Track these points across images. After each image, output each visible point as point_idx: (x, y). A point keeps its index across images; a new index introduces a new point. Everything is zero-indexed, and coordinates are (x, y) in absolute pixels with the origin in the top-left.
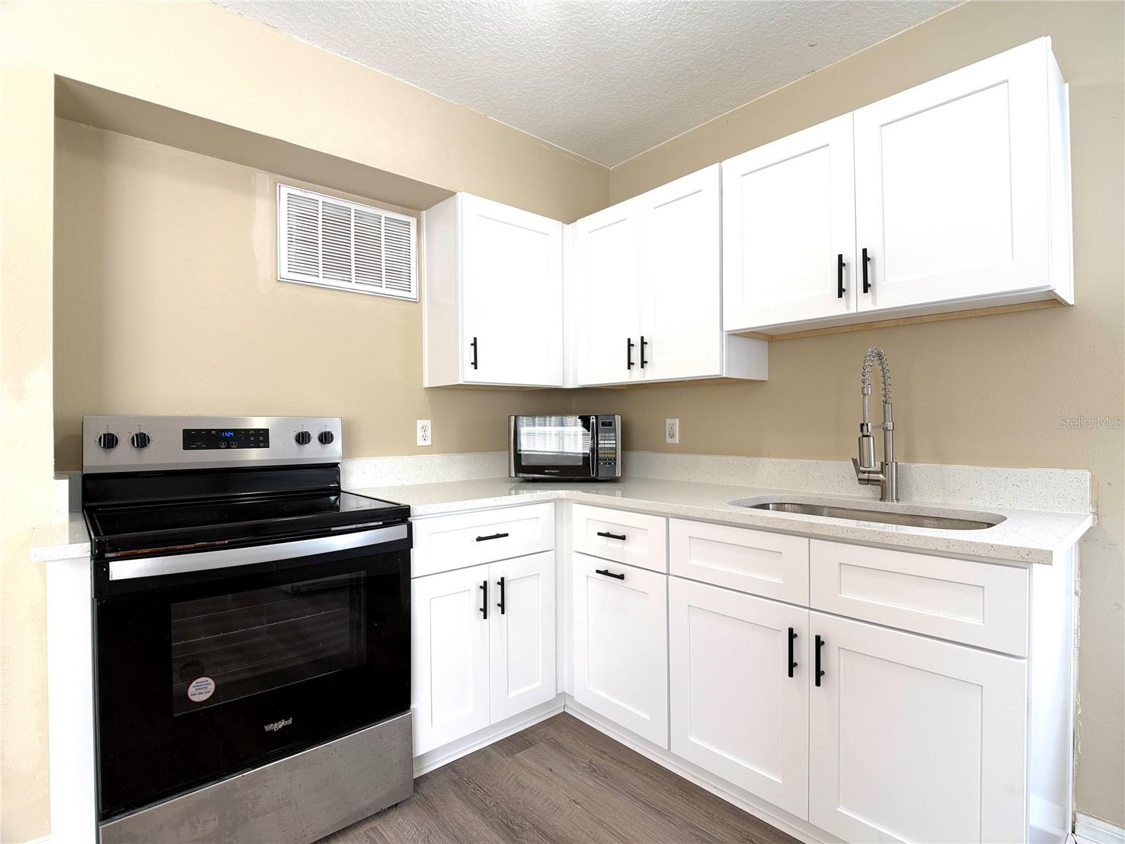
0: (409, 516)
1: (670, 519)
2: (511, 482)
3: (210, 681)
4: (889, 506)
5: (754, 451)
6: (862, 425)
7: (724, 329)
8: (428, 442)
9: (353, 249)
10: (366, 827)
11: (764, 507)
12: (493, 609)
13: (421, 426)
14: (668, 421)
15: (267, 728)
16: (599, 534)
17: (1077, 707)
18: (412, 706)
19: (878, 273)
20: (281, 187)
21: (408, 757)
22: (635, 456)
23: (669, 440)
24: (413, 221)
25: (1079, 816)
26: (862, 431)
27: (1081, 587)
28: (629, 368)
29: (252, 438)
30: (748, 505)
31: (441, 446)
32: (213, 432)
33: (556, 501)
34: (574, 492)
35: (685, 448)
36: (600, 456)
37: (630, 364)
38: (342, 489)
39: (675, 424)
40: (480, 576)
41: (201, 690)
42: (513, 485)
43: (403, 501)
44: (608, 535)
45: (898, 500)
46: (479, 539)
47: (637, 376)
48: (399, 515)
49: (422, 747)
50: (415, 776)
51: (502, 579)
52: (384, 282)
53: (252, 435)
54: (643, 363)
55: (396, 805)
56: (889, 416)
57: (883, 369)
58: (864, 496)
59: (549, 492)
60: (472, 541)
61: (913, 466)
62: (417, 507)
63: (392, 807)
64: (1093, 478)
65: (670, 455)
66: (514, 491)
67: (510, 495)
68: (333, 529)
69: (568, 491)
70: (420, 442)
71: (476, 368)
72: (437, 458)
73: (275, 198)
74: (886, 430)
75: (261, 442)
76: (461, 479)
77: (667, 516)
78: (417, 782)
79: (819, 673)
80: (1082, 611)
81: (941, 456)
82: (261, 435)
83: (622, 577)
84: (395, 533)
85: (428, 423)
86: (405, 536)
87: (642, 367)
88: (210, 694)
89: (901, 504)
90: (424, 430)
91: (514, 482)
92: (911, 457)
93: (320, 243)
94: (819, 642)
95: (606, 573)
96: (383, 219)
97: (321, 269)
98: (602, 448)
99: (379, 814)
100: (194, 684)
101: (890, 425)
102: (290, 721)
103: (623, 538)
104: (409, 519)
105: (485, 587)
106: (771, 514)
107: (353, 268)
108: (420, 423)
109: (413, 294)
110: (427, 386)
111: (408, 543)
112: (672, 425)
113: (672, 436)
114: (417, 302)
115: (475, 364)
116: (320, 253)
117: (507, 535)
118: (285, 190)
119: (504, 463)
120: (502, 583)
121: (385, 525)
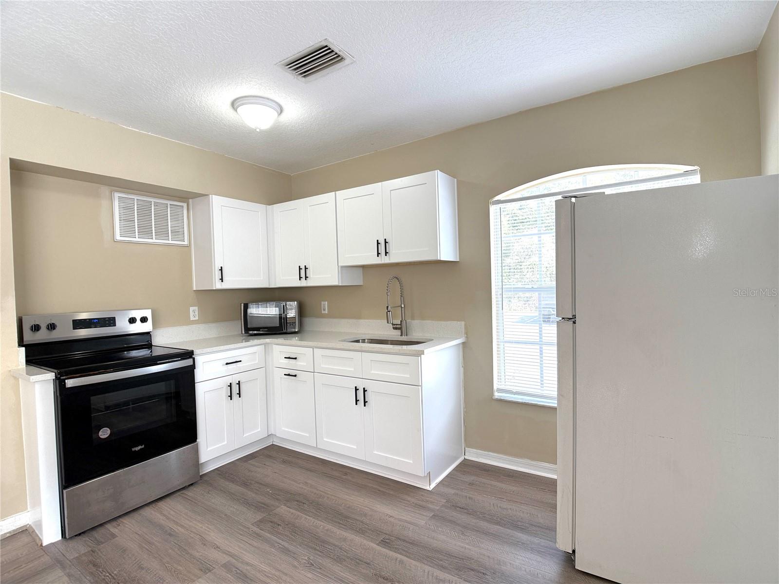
0: (193, 355)
1: (315, 349)
2: (243, 336)
3: (108, 429)
4: (404, 338)
5: (358, 316)
6: (387, 307)
7: (339, 265)
8: (197, 318)
9: (153, 222)
10: (179, 493)
11: (358, 341)
12: (235, 396)
13: (192, 310)
14: (323, 303)
15: (133, 449)
16: (285, 358)
17: (464, 409)
18: (198, 440)
19: (391, 248)
20: (115, 194)
21: (197, 464)
22: (307, 321)
23: (323, 312)
24: (185, 205)
25: (466, 448)
26: (387, 309)
27: (464, 364)
28: (300, 280)
29: (107, 322)
30: (351, 341)
31: (204, 319)
32: (88, 320)
33: (265, 344)
34: (273, 340)
35: (330, 316)
36: (288, 321)
37: (300, 278)
38: (153, 345)
39: (325, 304)
40: (229, 380)
41: (104, 433)
42: (244, 337)
43: (190, 349)
44: (289, 358)
45: (407, 335)
46: (227, 364)
47: (303, 283)
48: (189, 354)
49: (203, 458)
50: (201, 474)
51: (239, 382)
52: (170, 238)
53: (107, 320)
54: (306, 277)
55: (192, 484)
56: (402, 302)
57: (400, 283)
58: (395, 335)
59: (262, 340)
60: (223, 365)
61: (413, 321)
62: (197, 351)
63: (190, 485)
64: (465, 325)
65: (324, 319)
66: (244, 341)
67: (242, 342)
68: (158, 362)
69: (271, 339)
70: (192, 318)
71: (222, 281)
72: (202, 326)
73: (111, 200)
74: (402, 307)
75: (112, 323)
76: (215, 336)
77: (313, 348)
78: (202, 476)
79: (365, 402)
80: (465, 373)
81: (423, 318)
82: (112, 320)
83: (295, 376)
84: (187, 362)
85: (196, 308)
86: (192, 364)
87: (306, 279)
88: (108, 435)
89: (408, 337)
90: (194, 312)
91: (244, 336)
92: (413, 318)
93: (136, 220)
94: (365, 391)
95: (289, 375)
96: (169, 205)
97: (137, 233)
98: (289, 318)
99: (183, 488)
100: (101, 430)
101: (403, 306)
102: (143, 446)
103: (296, 358)
104: (193, 356)
105: (230, 386)
106: (361, 344)
107: (154, 232)
108: (191, 309)
109: (186, 243)
110: (195, 289)
111: (193, 367)
112: (324, 305)
113: (324, 310)
114: (188, 247)
115: (222, 279)
116: (136, 225)
117: (241, 361)
118: (117, 195)
119: (239, 326)
120: (239, 384)
121: (182, 359)
